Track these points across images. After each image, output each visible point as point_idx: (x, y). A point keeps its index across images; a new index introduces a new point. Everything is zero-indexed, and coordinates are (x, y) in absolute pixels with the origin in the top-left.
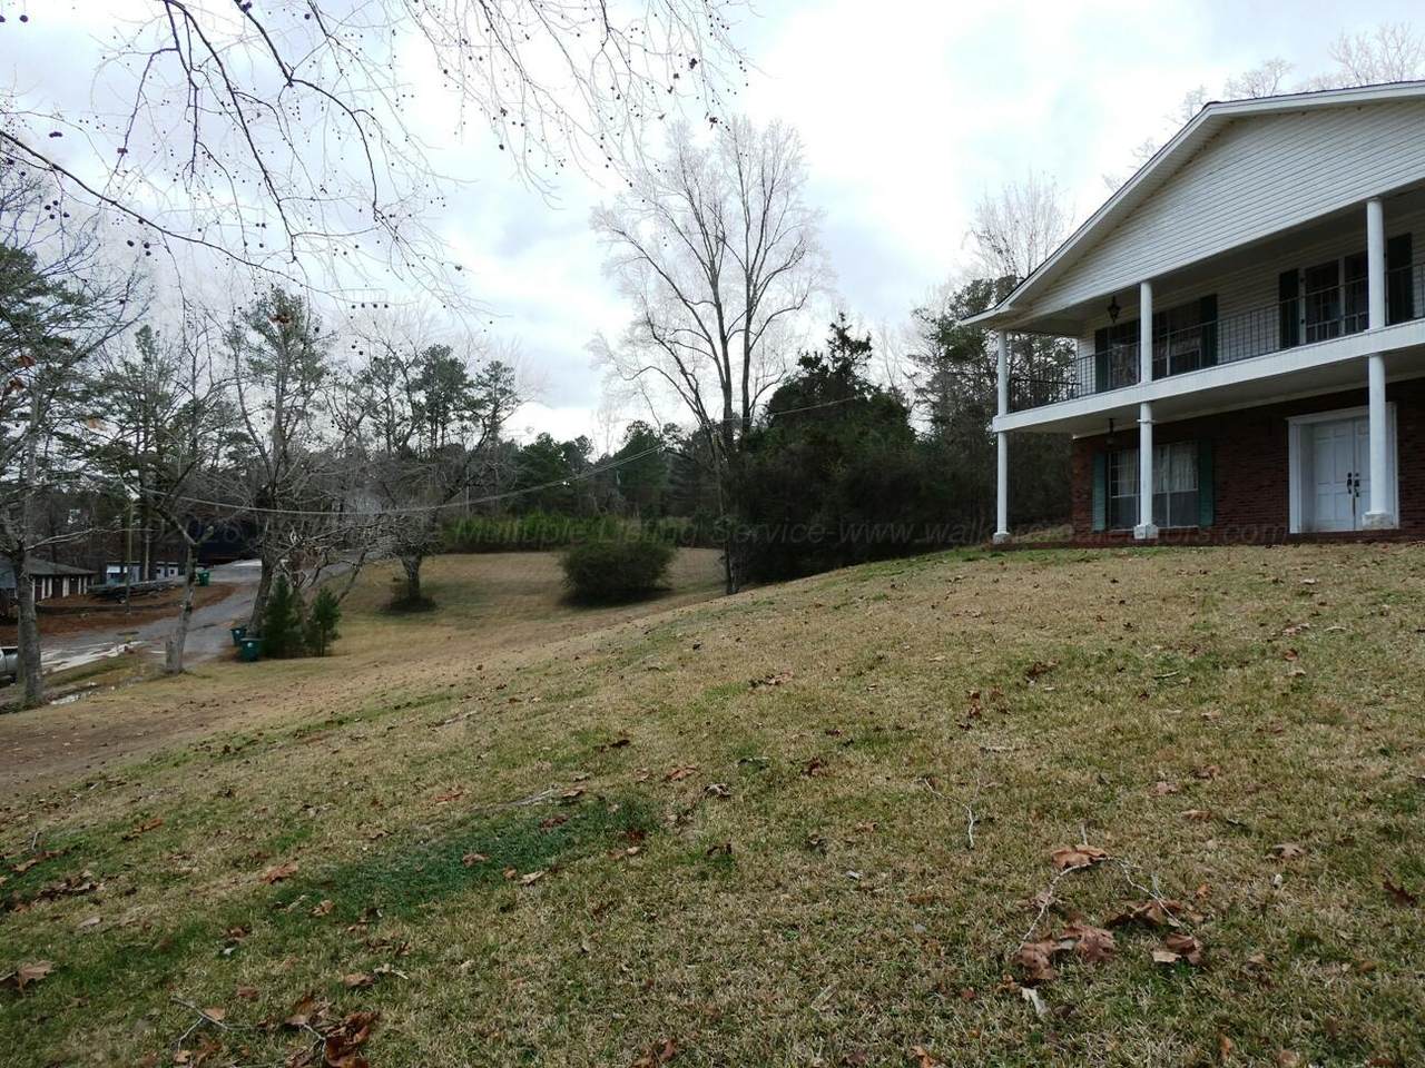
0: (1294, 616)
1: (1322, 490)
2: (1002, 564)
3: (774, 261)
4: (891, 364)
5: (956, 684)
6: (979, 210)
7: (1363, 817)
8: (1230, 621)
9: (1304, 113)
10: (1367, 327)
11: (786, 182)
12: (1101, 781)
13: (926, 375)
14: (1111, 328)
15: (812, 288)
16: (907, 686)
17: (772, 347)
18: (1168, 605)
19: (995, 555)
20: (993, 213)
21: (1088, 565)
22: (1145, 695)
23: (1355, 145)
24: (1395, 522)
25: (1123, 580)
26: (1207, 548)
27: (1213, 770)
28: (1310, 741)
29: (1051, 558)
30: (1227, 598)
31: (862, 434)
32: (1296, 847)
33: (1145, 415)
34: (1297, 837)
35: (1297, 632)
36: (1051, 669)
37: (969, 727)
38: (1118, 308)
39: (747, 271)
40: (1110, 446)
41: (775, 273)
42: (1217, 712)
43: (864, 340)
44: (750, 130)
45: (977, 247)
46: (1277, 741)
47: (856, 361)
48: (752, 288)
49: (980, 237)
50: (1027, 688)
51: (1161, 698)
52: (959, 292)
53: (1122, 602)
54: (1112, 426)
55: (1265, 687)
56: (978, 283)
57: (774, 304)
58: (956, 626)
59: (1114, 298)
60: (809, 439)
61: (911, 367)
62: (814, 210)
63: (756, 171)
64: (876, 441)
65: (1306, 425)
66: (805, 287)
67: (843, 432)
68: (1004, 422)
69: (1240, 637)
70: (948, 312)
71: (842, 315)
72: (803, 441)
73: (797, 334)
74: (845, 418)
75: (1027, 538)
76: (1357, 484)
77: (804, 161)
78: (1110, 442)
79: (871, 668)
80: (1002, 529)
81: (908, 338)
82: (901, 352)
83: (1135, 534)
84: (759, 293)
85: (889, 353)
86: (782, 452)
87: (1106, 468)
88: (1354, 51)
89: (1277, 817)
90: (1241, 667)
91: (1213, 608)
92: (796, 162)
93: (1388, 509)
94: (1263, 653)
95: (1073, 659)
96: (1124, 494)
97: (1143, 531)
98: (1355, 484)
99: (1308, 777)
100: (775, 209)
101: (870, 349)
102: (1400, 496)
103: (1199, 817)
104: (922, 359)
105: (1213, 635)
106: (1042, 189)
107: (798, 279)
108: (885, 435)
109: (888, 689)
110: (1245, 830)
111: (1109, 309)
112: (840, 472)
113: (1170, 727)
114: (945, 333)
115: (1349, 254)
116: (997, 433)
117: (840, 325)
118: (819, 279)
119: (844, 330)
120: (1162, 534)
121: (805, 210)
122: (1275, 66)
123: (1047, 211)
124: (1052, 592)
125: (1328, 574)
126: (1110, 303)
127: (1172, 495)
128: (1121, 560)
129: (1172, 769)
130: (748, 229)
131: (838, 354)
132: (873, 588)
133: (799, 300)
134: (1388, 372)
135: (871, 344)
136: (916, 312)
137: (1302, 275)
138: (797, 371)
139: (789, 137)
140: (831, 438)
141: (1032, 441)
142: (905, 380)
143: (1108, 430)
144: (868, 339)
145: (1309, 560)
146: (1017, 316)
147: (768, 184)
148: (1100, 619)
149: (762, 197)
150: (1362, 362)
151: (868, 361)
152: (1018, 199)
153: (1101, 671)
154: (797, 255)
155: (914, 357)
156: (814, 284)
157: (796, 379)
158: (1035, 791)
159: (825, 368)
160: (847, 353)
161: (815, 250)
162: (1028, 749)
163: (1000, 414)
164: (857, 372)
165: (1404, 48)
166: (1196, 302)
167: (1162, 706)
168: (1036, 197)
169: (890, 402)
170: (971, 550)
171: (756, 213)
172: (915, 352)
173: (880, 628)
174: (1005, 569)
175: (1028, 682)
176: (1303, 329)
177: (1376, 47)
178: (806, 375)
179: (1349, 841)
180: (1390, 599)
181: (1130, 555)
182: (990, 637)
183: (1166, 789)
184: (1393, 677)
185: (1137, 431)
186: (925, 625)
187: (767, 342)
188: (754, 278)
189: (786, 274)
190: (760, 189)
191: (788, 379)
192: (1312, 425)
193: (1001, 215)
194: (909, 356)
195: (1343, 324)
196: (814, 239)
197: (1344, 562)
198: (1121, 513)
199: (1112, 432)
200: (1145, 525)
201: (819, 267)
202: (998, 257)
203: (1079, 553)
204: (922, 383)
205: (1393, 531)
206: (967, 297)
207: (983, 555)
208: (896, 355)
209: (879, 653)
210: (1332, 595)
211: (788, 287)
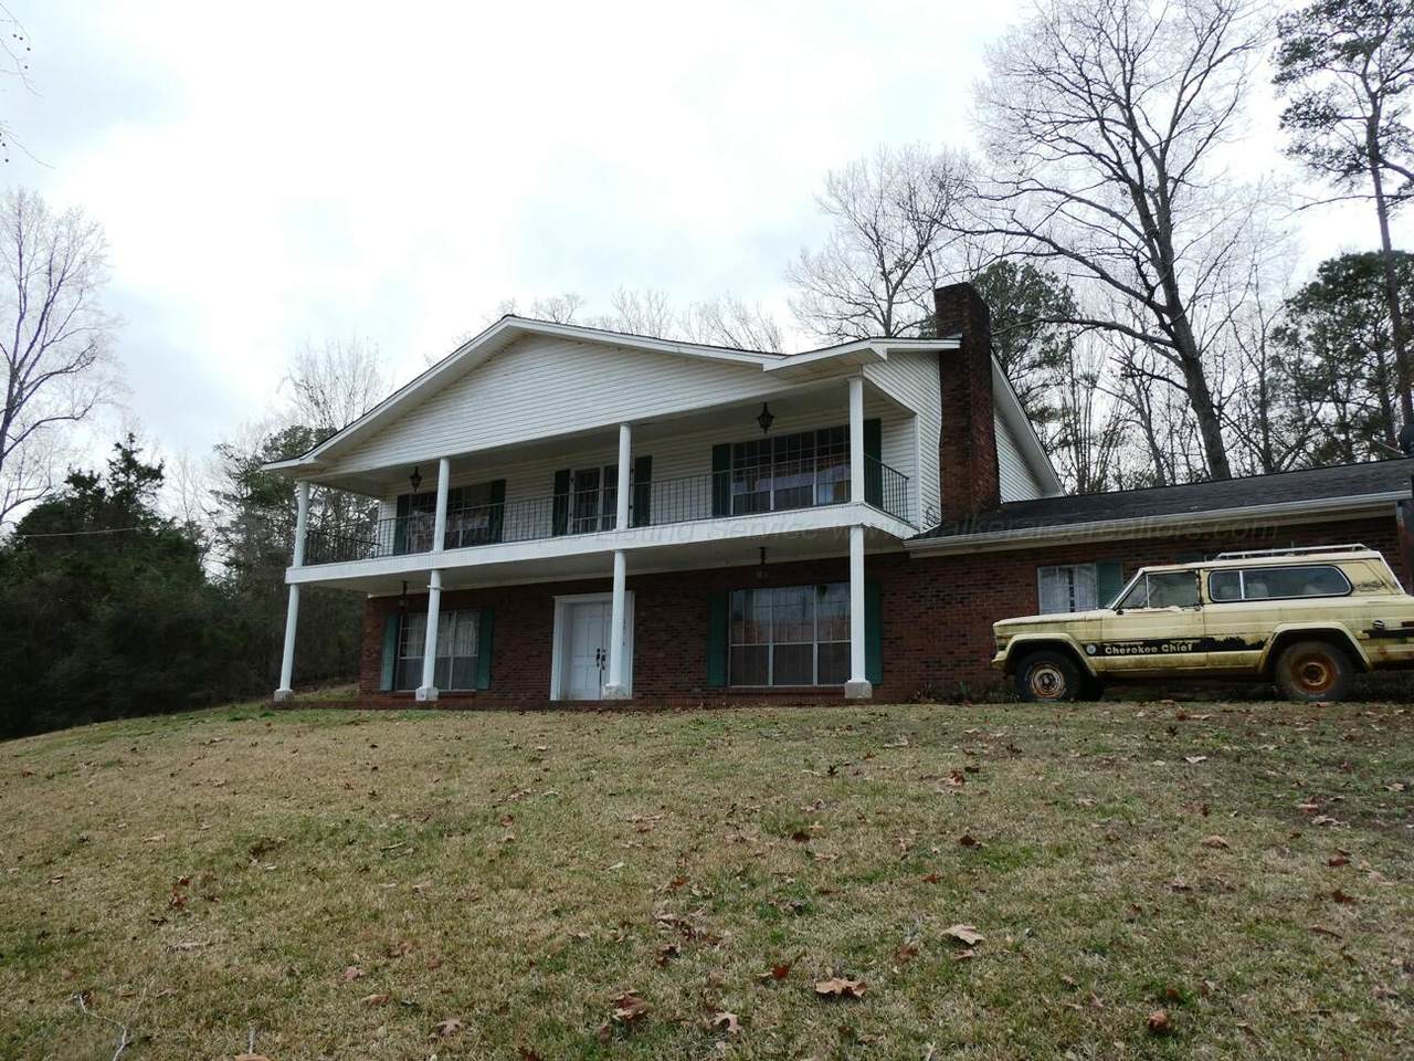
0: (521, 781)
1: (578, 661)
2: (269, 725)
3: (50, 360)
4: (189, 497)
5: (166, 868)
6: (299, 358)
7: (522, 981)
8: (466, 788)
9: (580, 343)
10: (615, 527)
11: (81, 279)
12: (291, 973)
13: (230, 514)
14: (413, 496)
15: (97, 399)
16: (104, 875)
17: (36, 457)
18: (418, 772)
19: (265, 715)
20: (314, 364)
21: (357, 729)
22: (367, 869)
23: (613, 378)
24: (628, 693)
25: (382, 746)
26: (470, 712)
27: (405, 948)
28: (501, 908)
29: (322, 719)
30: (471, 763)
31: (138, 570)
32: (457, 1022)
33: (435, 582)
34: (461, 1010)
35: (520, 797)
36: (279, 845)
37: (164, 921)
38: (420, 478)
39: (12, 364)
40: (403, 608)
41: (52, 374)
42: (428, 884)
43: (155, 467)
44: (41, 211)
45: (293, 394)
46: (472, 909)
47: (142, 489)
48: (17, 385)
49: (297, 385)
50: (246, 868)
51: (381, 872)
52: (275, 434)
53: (375, 768)
54: (405, 588)
55: (478, 854)
56: (297, 428)
57: (47, 408)
58: (193, 797)
59: (417, 468)
60: (68, 570)
61: (212, 504)
62: (114, 315)
63: (42, 256)
64: (155, 580)
65: (569, 604)
66: (91, 396)
67: (115, 566)
68: (298, 574)
69: (471, 803)
70: (260, 453)
71: (131, 435)
72: (60, 571)
73: (72, 447)
74: (120, 551)
75: (312, 696)
76: (604, 659)
77: (107, 261)
78: (402, 603)
79: (66, 854)
80: (284, 686)
81: (212, 472)
82: (203, 486)
83: (417, 695)
84: (26, 393)
85: (188, 485)
86: (27, 582)
87: (398, 629)
88: (628, 303)
89: (450, 991)
90: (463, 834)
91: (456, 774)
92: (97, 259)
93: (622, 682)
94: (486, 818)
95: (307, 832)
96: (411, 656)
97: (425, 693)
98: (602, 658)
99: (488, 945)
100: (63, 303)
101: (162, 478)
102: (634, 671)
103: (377, 1002)
104: (226, 497)
105: (447, 802)
106: (365, 353)
107: (82, 386)
108: (167, 575)
109: (78, 880)
110: (416, 1009)
111: (412, 478)
112: (104, 611)
113: (380, 904)
114: (249, 475)
115: (607, 464)
116: (289, 585)
117: (127, 446)
118: (109, 391)
119: (132, 452)
120: (441, 696)
121: (101, 313)
122: (572, 299)
123: (368, 375)
124: (308, 758)
125: (558, 741)
126: (413, 473)
127: (455, 659)
128: (389, 723)
129: (368, 949)
130: (22, 317)
131: (121, 477)
132: (108, 752)
133: (79, 410)
134: (628, 566)
135: (163, 472)
136: (219, 447)
137: (573, 475)
138: (62, 489)
139: (90, 232)
140: (99, 571)
141: (332, 596)
142: (205, 517)
143: (401, 592)
144: (161, 467)
145: (548, 728)
146: (322, 470)
147: (56, 276)
148: (348, 787)
149: (46, 287)
150: (610, 555)
151: (158, 491)
152: (340, 357)
153: (330, 845)
154: (86, 359)
155: (217, 493)
156: (101, 396)
157: (63, 498)
158: (213, 993)
159: (101, 492)
160: (133, 478)
161: (107, 358)
162: (224, 942)
163: (295, 565)
164: (143, 500)
165: (662, 312)
166: (487, 484)
167: (381, 880)
168: (358, 359)
169: (179, 539)
170: (242, 709)
171: (36, 302)
172: (218, 488)
173: (96, 803)
174: (270, 731)
175: (251, 861)
176: (570, 524)
177: (644, 304)
178: (76, 495)
179: (505, 1008)
180: (598, 765)
181: (400, 719)
182: (225, 810)
183: (354, 974)
184: (580, 839)
185: (427, 596)
186: (155, 797)
187: (30, 450)
188: (22, 374)
189: (67, 378)
190: (45, 277)
191: (50, 497)
192: (574, 605)
193: (321, 369)
194: (212, 491)
195: (599, 521)
196: (111, 346)
197: (574, 730)
198: (406, 674)
199: (404, 594)
200: (426, 688)
201: (111, 378)
202: (315, 408)
203: (352, 714)
204: (225, 523)
205: (625, 701)
206: (283, 441)
207: (252, 715)
208: (196, 489)
209: (84, 834)
210: (557, 761)
211: (68, 392)
